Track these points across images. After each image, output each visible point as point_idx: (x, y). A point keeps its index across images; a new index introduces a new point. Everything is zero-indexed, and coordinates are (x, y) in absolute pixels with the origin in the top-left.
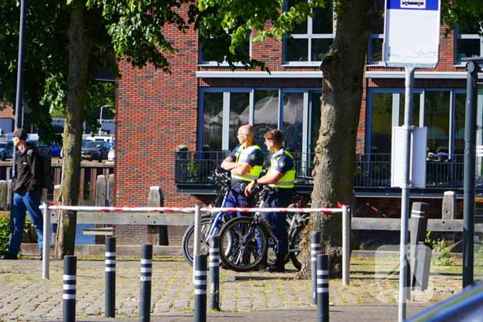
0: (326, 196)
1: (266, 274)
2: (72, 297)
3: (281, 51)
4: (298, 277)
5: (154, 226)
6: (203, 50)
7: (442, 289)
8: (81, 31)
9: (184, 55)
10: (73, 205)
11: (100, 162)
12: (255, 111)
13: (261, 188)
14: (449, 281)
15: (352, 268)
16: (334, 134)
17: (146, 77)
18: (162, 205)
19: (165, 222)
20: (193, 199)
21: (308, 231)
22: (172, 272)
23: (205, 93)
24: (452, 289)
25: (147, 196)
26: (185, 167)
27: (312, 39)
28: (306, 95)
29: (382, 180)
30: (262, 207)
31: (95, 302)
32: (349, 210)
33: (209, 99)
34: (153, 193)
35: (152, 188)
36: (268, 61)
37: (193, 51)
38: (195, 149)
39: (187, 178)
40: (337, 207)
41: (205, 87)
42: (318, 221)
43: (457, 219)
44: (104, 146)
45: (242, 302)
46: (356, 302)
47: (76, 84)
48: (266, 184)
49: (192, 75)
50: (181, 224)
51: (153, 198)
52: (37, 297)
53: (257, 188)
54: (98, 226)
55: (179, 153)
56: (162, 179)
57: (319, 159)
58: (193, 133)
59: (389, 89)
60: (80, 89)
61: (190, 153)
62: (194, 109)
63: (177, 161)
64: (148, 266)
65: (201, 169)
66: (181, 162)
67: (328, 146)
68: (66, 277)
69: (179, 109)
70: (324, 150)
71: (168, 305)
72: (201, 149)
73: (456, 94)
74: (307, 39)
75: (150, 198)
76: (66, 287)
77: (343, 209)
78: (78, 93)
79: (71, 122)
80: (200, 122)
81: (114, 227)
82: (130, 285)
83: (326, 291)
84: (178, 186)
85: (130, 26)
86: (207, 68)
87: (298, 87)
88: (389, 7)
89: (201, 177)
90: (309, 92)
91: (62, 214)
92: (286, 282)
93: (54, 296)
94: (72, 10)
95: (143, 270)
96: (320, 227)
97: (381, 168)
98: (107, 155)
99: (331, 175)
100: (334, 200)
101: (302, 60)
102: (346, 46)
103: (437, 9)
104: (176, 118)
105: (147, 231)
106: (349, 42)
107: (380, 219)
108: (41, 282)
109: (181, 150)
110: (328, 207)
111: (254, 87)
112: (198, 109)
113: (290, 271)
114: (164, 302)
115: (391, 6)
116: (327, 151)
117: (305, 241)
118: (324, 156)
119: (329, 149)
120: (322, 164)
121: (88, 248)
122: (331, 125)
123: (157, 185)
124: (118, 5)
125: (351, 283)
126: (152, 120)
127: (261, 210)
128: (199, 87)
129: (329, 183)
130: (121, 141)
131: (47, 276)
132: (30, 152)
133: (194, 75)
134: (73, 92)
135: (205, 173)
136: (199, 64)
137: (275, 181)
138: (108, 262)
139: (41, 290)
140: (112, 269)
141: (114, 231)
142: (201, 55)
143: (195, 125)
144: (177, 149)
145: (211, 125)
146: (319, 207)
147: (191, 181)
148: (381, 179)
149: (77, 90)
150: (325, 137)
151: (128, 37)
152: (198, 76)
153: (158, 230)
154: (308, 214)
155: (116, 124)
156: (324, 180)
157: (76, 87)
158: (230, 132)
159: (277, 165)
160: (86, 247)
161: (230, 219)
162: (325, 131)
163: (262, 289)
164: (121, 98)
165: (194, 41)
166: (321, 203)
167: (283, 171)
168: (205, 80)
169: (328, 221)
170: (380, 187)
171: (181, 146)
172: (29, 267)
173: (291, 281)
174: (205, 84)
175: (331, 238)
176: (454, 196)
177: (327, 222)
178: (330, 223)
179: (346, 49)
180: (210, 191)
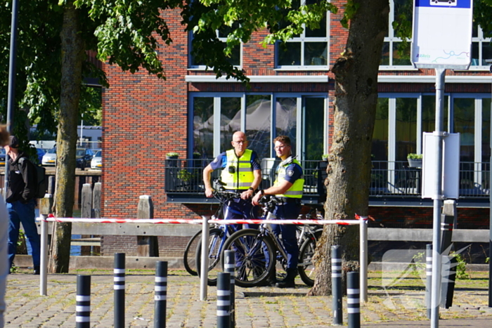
0: (340, 207)
1: (275, 290)
2: (86, 319)
3: (272, 55)
4: (311, 293)
5: (144, 236)
6: (192, 53)
7: (467, 305)
8: (75, 33)
9: (172, 59)
10: (67, 216)
11: (83, 169)
12: (247, 115)
13: (268, 199)
14: (472, 297)
15: (370, 283)
16: (348, 141)
17: (134, 81)
18: (152, 217)
19: (155, 232)
20: (183, 208)
21: (322, 244)
22: (176, 287)
23: (196, 99)
24: (477, 306)
25: (136, 206)
26: (175, 175)
27: (306, 43)
28: (299, 100)
29: (379, 189)
30: (269, 219)
31: (100, 322)
32: (367, 222)
33: (199, 104)
34: (142, 202)
35: (141, 197)
36: (259, 65)
37: (182, 55)
38: (185, 157)
39: (178, 186)
40: (354, 219)
41: (195, 92)
42: (332, 234)
43: (458, 228)
44: (87, 153)
45: (257, 321)
46: (379, 321)
47: (69, 88)
48: (273, 195)
49: (181, 80)
50: (172, 235)
51: (142, 208)
52: (38, 316)
53: (263, 199)
54: (83, 236)
55: (169, 161)
56: (151, 188)
57: (333, 168)
58: (183, 139)
59: (385, 94)
60: (74, 94)
61: (180, 161)
62: (184, 114)
63: (166, 169)
64: (163, 284)
65: (192, 177)
66: (171, 170)
67: (341, 153)
68: (79, 298)
69: (169, 114)
70: (337, 158)
71: (180, 325)
72: (192, 156)
73: (455, 99)
74: (300, 43)
75: (139, 207)
76: (79, 309)
77: (361, 221)
78: (72, 98)
79: (65, 128)
80: (190, 127)
81: (102, 237)
82: (134, 303)
83: (357, 312)
84: (168, 195)
85: (118, 29)
86: (196, 72)
87: (291, 92)
88: (417, 5)
89: (192, 185)
90: (302, 97)
91: (56, 226)
92: (300, 298)
93: (56, 315)
94: (65, 10)
95: (158, 289)
96: (335, 240)
97: (378, 176)
98: (90, 163)
99: (345, 184)
100: (349, 211)
101: (294, 64)
102: (360, 48)
103: (469, 7)
104: (165, 125)
105: (136, 242)
106: (363, 43)
107: (377, 229)
108: (39, 298)
109: (171, 158)
110: (342, 219)
111: (246, 92)
112: (188, 115)
113: (301, 286)
114: (174, 322)
115: (420, 4)
116: (340, 159)
117: (318, 255)
118: (337, 164)
119: (343, 157)
120: (336, 173)
121: (75, 260)
122: (345, 131)
123: (147, 193)
124: (108, 5)
125: (369, 299)
126: (140, 126)
127: (268, 221)
128: (188, 92)
129: (343, 193)
130: (108, 149)
131: (45, 292)
132: (21, 160)
133: (183, 79)
134: (67, 97)
135: (196, 182)
136: (188, 68)
137: (284, 191)
138: (117, 279)
139: (41, 307)
140: (121, 287)
141: (102, 242)
142: (190, 60)
143: (185, 132)
144: (167, 156)
145: (201, 131)
146: (333, 218)
147: (182, 190)
148: (378, 187)
149: (70, 94)
150: (339, 144)
151: (114, 40)
152: (187, 80)
153: (148, 241)
154: (321, 226)
155: (103, 130)
156: (338, 190)
157: (69, 91)
158: (221, 139)
159: (285, 173)
160: (74, 258)
161: (234, 231)
162: (338, 138)
163: (276, 306)
164: (108, 104)
165: (183, 45)
166: (335, 214)
167: (292, 180)
168: (195, 84)
169: (343, 234)
170: (377, 196)
171: (171, 154)
172: (24, 282)
173: (304, 298)
174: (194, 89)
175: (346, 252)
176: (455, 205)
177: (341, 235)
178: (344, 236)
179: (360, 51)
180: (201, 199)
